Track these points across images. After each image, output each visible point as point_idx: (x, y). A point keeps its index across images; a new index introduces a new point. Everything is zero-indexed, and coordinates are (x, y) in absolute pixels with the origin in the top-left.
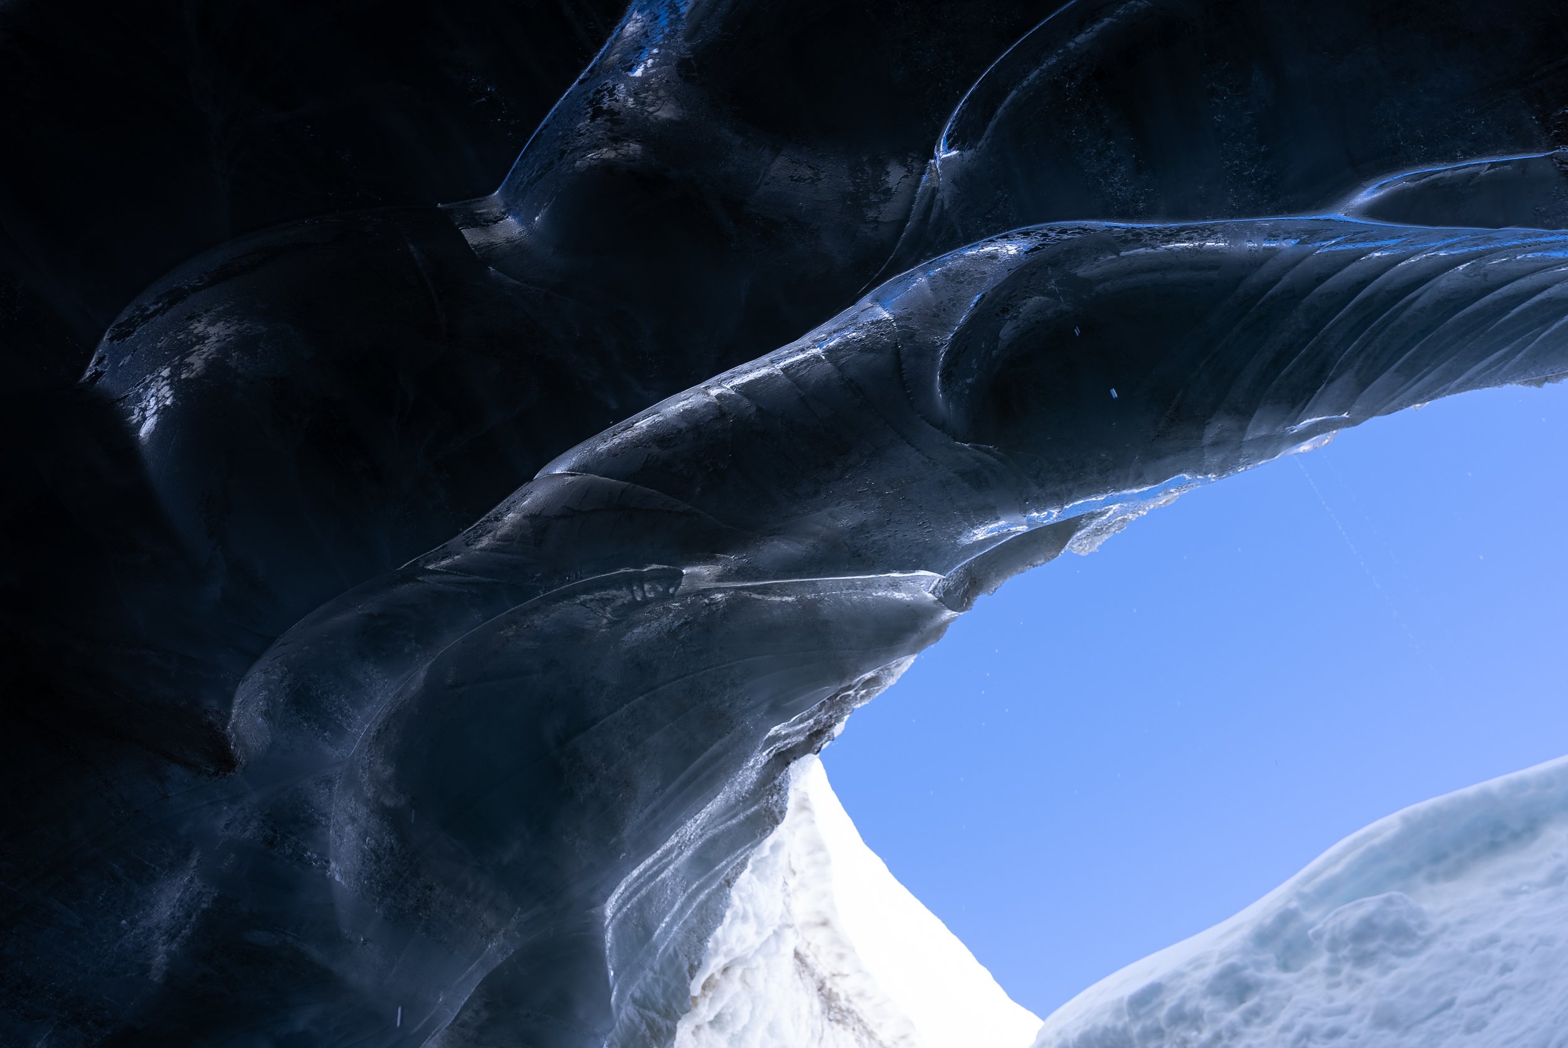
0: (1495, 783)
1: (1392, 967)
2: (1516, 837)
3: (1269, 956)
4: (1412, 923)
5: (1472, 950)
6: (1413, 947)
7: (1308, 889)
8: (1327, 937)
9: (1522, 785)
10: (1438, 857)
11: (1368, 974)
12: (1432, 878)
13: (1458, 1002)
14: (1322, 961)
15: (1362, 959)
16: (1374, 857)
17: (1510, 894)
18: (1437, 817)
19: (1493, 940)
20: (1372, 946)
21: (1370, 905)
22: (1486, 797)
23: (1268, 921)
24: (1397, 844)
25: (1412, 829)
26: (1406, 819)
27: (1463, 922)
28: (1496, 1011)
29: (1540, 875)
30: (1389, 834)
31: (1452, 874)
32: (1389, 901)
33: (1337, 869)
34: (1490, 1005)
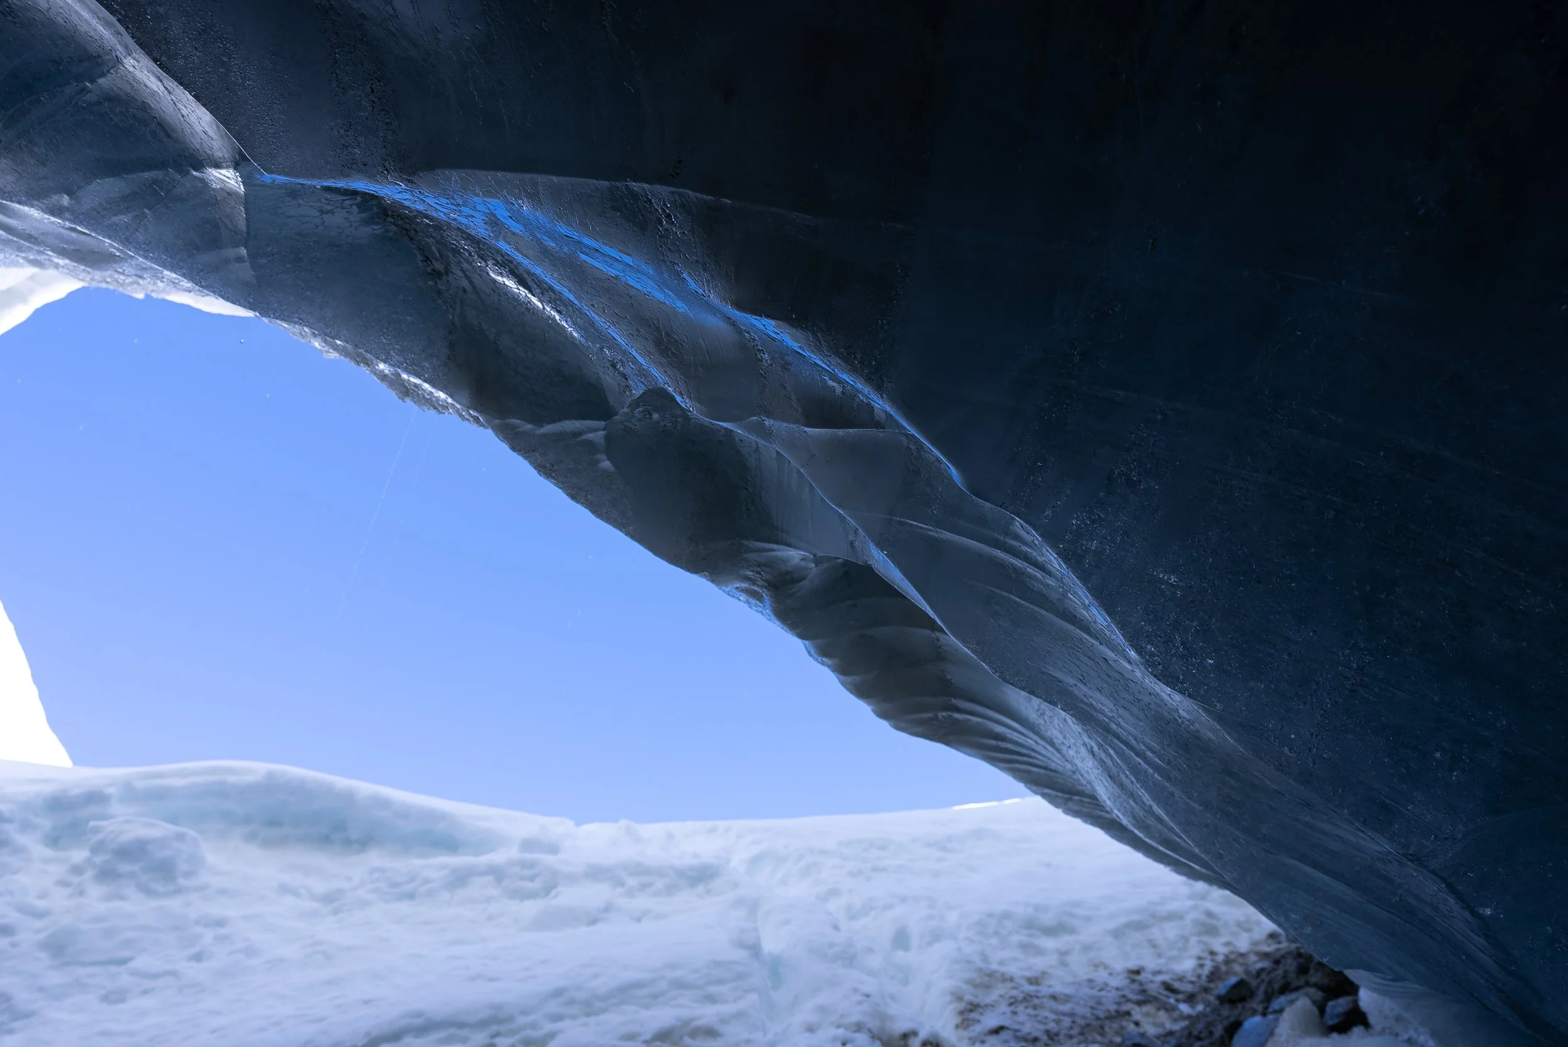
0: (365, 788)
1: (122, 898)
2: (348, 843)
3: (46, 823)
4: (184, 867)
5: (197, 922)
6: (160, 888)
7: (139, 784)
8: (100, 836)
9: (385, 803)
10: (273, 822)
11: (95, 891)
12: (251, 838)
13: (132, 965)
14: (79, 855)
15: (106, 875)
16: (220, 791)
17: (285, 889)
18: (299, 790)
19: (220, 923)
20: (124, 867)
21: (160, 830)
22: (349, 796)
23: (76, 791)
24: (246, 792)
25: (270, 786)
26: (270, 775)
27: (223, 892)
28: (145, 992)
29: (320, 886)
30: (250, 779)
31: (269, 843)
32: (181, 837)
33: (179, 782)
34: (148, 984)
